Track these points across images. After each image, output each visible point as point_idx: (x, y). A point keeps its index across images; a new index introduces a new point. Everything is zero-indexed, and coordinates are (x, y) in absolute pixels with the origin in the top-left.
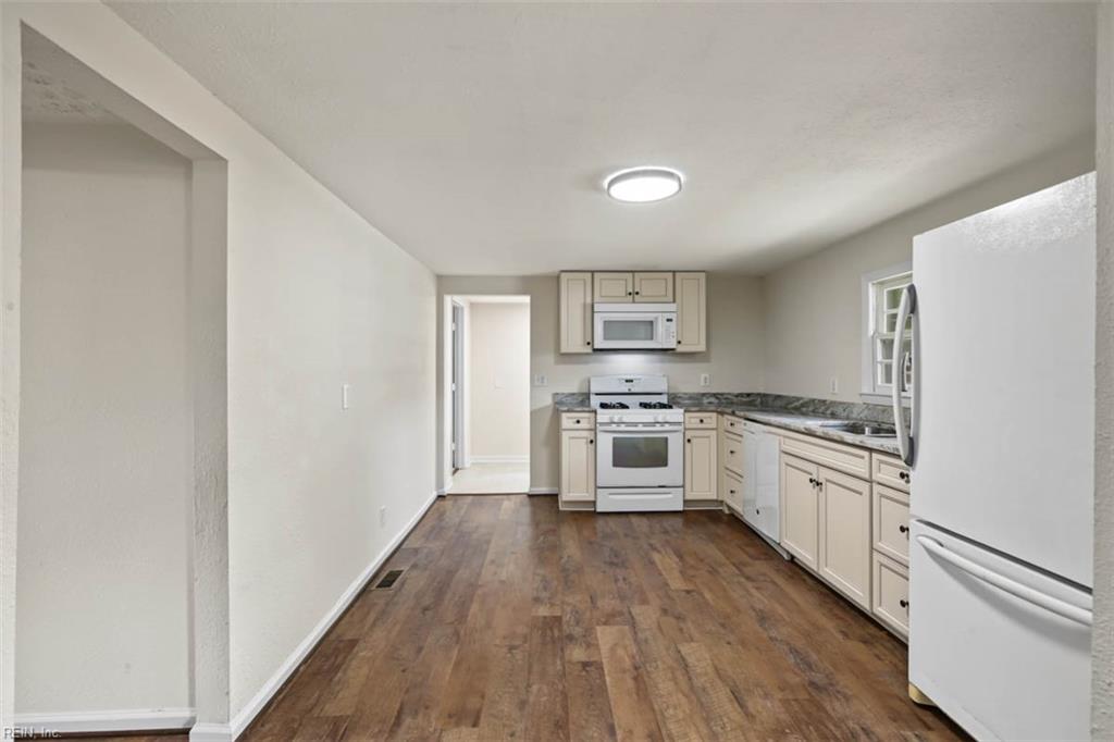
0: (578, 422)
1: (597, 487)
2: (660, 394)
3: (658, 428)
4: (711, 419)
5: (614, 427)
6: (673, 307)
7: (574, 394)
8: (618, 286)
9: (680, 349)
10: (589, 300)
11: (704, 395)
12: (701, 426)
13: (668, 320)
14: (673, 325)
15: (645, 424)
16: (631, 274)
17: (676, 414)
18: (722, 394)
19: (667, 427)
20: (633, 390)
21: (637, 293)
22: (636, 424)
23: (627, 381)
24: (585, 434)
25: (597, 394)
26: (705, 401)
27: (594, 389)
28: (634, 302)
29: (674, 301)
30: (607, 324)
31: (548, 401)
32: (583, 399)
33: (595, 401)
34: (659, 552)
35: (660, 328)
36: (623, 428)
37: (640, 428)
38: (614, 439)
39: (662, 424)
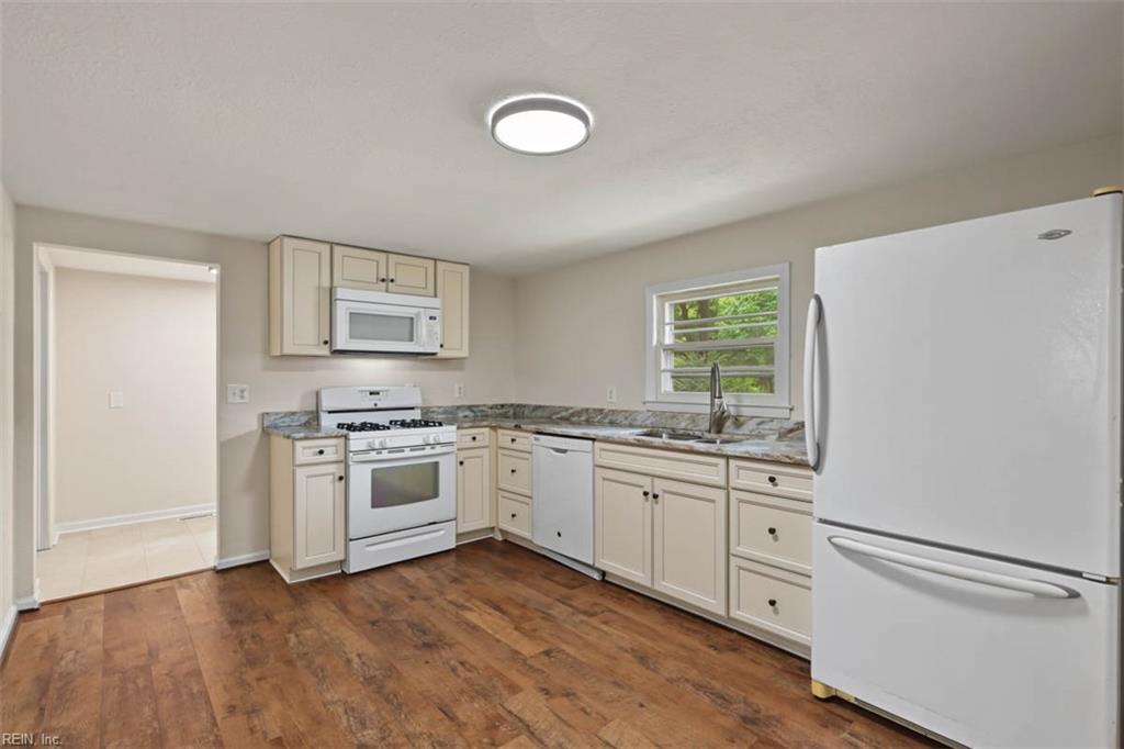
0: (321, 452)
1: (348, 540)
2: (413, 408)
3: (428, 451)
4: (484, 434)
5: (373, 455)
6: (436, 302)
7: (293, 414)
8: (367, 267)
9: (442, 354)
10: (326, 283)
11: (459, 408)
12: (474, 444)
13: (431, 318)
14: (437, 326)
15: (413, 448)
16: (384, 255)
17: (447, 433)
18: (477, 406)
19: (439, 449)
20: (379, 406)
21: (392, 281)
22: (400, 449)
23: (371, 393)
24: (332, 468)
25: (330, 412)
26: (461, 414)
27: (326, 404)
28: (387, 291)
29: (435, 296)
30: (354, 317)
31: (253, 425)
32: (311, 421)
33: (328, 422)
34: (470, 609)
35: (423, 327)
36: (385, 455)
37: (407, 453)
38: (374, 471)
39: (433, 446)
